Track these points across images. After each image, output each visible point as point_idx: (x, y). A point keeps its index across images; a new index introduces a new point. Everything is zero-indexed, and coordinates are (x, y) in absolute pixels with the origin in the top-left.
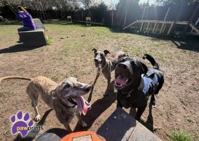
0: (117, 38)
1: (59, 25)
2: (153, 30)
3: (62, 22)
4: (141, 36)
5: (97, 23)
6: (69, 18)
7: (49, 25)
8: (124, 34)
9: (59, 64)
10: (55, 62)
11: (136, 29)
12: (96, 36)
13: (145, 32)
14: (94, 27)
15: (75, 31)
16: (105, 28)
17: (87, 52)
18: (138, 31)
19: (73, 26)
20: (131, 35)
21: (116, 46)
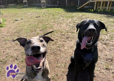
0: (72, 17)
1: (15, 9)
2: (107, 8)
3: (18, 6)
4: (96, 14)
5: (51, 5)
6: (25, 2)
7: (5, 9)
8: (79, 13)
9: (10, 45)
10: (6, 44)
11: (90, 8)
12: (51, 16)
13: (99, 10)
14: (49, 9)
15: (30, 13)
16: (59, 9)
17: (41, 32)
18: (92, 10)
19: (28, 9)
20: (86, 14)
21: (71, 25)
